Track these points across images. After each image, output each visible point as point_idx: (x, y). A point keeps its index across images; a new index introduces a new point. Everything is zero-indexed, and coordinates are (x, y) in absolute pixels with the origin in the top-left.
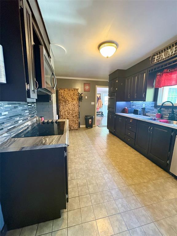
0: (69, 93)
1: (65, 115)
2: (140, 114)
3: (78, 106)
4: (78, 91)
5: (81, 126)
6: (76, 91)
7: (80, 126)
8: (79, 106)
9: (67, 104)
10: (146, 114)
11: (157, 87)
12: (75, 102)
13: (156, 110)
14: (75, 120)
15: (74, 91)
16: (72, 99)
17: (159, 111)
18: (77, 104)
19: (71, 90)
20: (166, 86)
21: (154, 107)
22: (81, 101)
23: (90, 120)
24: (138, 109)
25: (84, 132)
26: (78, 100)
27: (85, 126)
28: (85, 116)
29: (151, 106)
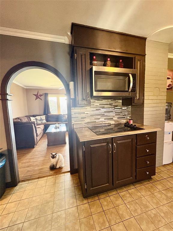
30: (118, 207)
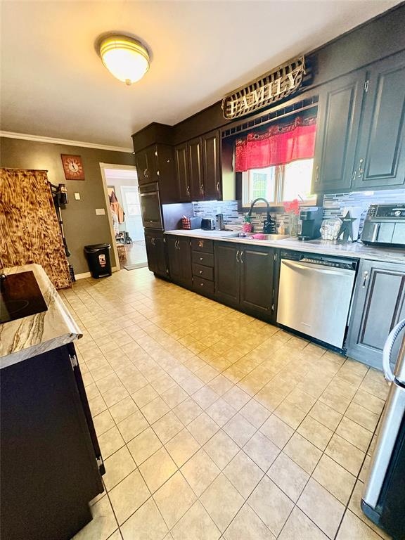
0: (15, 184)
1: (16, 252)
2: (214, 228)
3: (57, 223)
4: (46, 178)
5: (77, 277)
6: (39, 178)
7: (75, 276)
8: (61, 223)
9: (16, 220)
10: (226, 228)
11: (240, 171)
12: (42, 212)
13: (241, 218)
14: (56, 262)
15: (33, 178)
16: (32, 203)
17: (248, 219)
18: (52, 218)
19: (20, 175)
20: (254, 168)
21: (238, 211)
22: (63, 208)
23: (102, 257)
24: (209, 219)
25: (91, 290)
26: (52, 206)
27: (88, 275)
28: (83, 248)
29: (233, 209)
30: (115, 420)
